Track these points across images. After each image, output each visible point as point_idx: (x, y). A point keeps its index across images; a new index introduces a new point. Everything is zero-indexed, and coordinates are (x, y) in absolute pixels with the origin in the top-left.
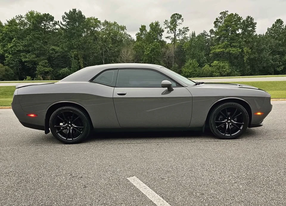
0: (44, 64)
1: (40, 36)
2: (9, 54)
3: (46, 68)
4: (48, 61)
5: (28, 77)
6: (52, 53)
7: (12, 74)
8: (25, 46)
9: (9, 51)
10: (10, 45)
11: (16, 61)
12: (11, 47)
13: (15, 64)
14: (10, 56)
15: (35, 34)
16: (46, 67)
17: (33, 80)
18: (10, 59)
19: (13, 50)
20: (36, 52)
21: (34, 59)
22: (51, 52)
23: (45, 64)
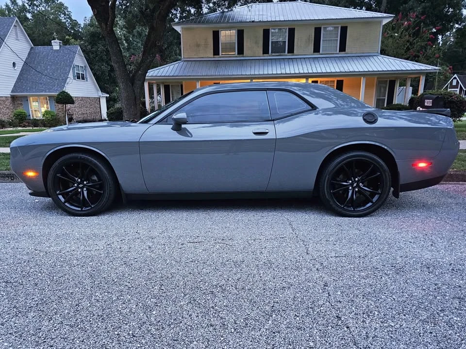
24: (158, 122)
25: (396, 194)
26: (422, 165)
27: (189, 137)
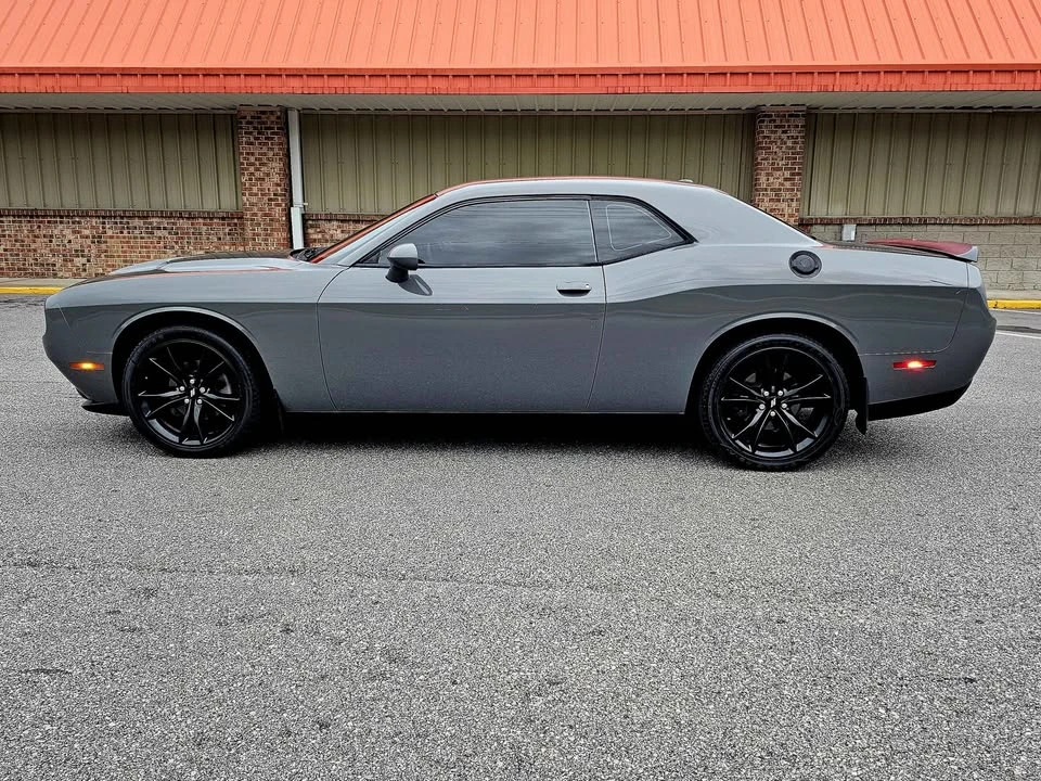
24: (358, 262)
25: (861, 424)
26: (914, 365)
27: (424, 294)
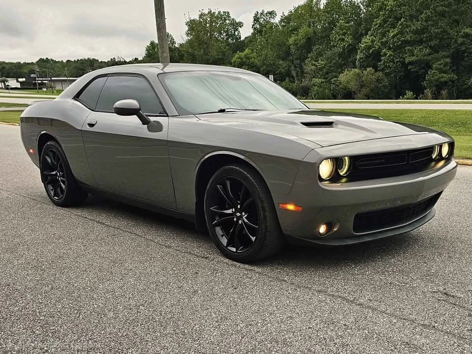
0: (442, 66)
1: (447, 9)
2: (390, 49)
3: (445, 75)
4: (450, 61)
5: (409, 93)
6: (462, 44)
7: (385, 87)
8: (416, 32)
9: (390, 43)
10: (393, 32)
11: (397, 62)
12: (394, 37)
13: (394, 68)
14: (389, 53)
15: (437, 6)
16: (445, 72)
17: (417, 99)
18: (388, 59)
19: (396, 42)
20: (432, 43)
21: (425, 57)
22: (460, 40)
23: (445, 66)
